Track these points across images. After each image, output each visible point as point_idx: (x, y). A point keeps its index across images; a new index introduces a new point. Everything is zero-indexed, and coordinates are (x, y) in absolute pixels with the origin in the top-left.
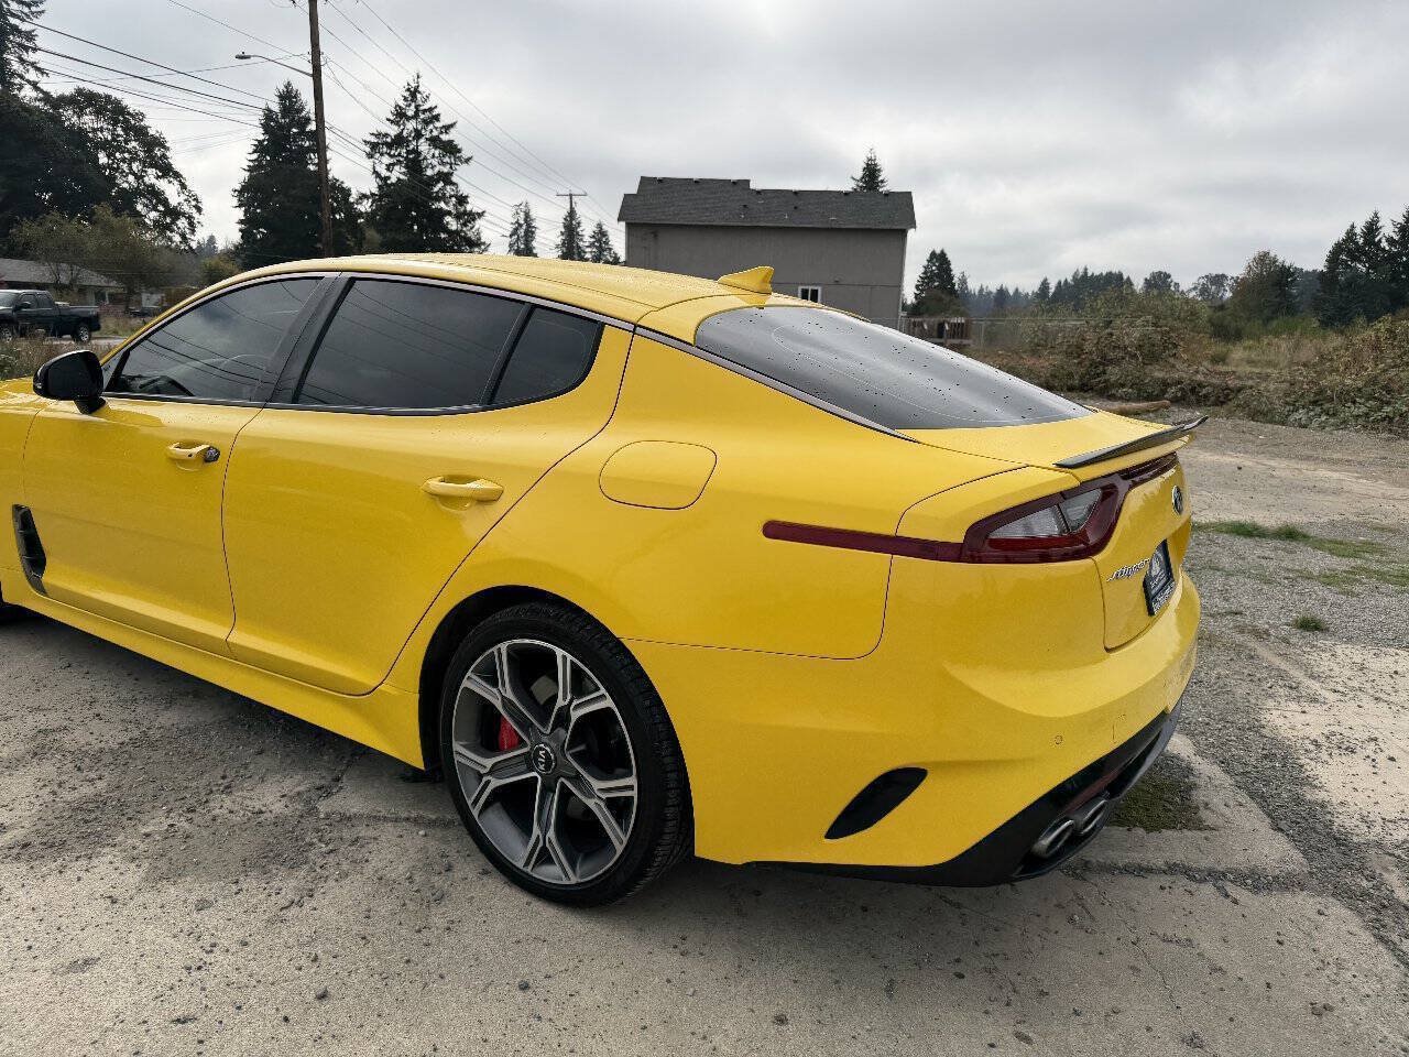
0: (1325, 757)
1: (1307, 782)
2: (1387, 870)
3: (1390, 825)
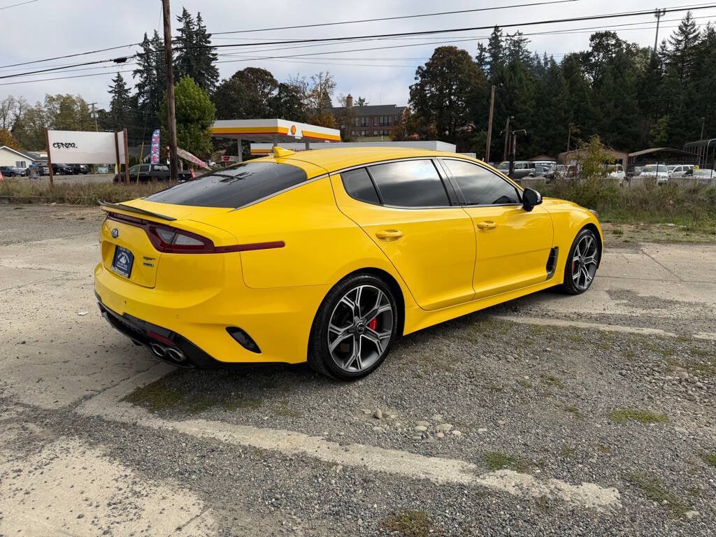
0: (121, 485)
1: (112, 455)
2: (42, 432)
3: (52, 456)
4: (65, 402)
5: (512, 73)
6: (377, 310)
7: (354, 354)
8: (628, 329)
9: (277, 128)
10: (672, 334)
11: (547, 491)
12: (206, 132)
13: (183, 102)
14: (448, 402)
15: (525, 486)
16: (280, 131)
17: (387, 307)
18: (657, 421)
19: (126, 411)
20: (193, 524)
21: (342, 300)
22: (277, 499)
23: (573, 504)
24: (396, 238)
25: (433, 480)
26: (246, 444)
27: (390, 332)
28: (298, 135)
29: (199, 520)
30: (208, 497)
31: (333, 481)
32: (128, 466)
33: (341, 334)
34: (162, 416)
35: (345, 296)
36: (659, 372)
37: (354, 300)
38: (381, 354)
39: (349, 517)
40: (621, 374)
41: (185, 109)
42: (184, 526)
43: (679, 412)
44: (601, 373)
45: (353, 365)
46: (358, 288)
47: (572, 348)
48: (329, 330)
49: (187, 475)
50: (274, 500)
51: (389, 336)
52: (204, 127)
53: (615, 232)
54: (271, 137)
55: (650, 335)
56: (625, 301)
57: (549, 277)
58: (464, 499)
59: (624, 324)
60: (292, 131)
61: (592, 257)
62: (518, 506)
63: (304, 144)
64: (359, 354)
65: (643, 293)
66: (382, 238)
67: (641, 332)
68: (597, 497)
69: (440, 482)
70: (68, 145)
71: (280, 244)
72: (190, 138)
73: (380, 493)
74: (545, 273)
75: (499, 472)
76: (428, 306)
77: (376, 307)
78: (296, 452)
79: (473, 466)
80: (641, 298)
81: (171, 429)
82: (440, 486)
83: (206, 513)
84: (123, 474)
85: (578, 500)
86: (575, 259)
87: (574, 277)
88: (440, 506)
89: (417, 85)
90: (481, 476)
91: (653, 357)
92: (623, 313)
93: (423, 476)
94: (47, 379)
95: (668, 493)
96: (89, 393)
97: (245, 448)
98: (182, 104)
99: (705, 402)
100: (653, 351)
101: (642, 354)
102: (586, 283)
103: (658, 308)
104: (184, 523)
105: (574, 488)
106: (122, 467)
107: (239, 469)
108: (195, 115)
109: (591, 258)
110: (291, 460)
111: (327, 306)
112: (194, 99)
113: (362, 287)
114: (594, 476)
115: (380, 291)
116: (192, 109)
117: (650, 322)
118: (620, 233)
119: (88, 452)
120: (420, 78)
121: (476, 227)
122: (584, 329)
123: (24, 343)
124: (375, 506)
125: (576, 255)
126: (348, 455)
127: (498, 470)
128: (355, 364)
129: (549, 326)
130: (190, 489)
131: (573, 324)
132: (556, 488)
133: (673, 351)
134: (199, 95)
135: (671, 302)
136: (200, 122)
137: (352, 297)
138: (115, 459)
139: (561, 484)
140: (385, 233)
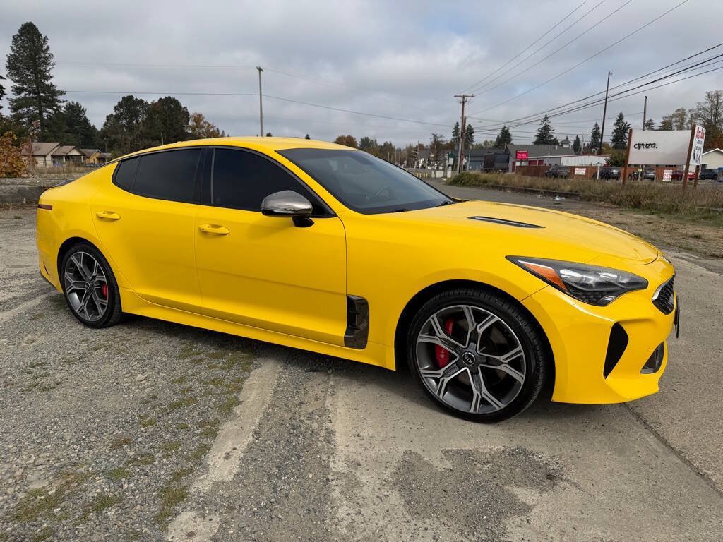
7: (82, 304)
17: (104, 278)
21: (71, 257)
24: (113, 220)
33: (74, 284)
48: (65, 276)
61: (501, 358)
66: (101, 218)
70: (648, 146)
71: (51, 208)
86: (427, 339)
109: (500, 363)
113: (82, 253)
115: (96, 262)
125: (431, 332)
128: (83, 312)
140: (101, 214)
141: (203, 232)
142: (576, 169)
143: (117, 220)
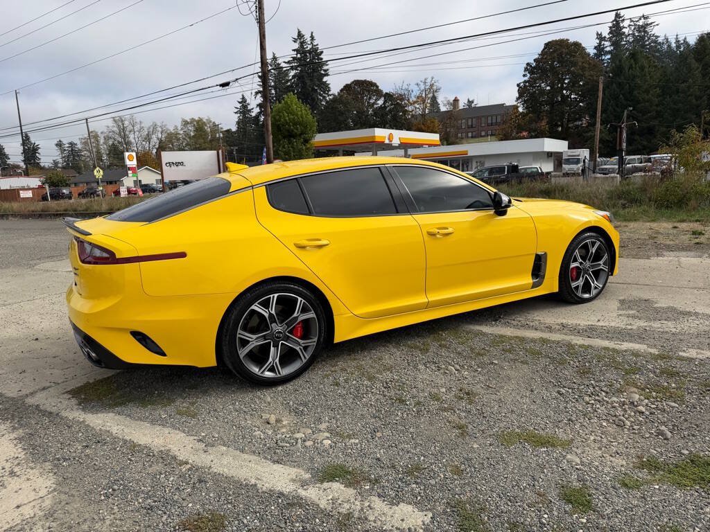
0: (7, 465)
1: (20, 439)
4: (24, 392)
5: (632, 61)
6: (297, 318)
7: (271, 359)
8: (606, 343)
9: (374, 136)
10: (653, 351)
11: (359, 508)
12: (308, 146)
13: (287, 118)
14: (345, 411)
15: (339, 501)
16: (377, 140)
17: (312, 315)
18: (553, 445)
19: (61, 402)
20: (32, 504)
21: (253, 307)
22: (114, 490)
23: (374, 524)
24: (321, 247)
25: (259, 486)
26: (128, 438)
27: (316, 339)
28: (396, 142)
29: (40, 501)
30: (63, 481)
31: (172, 478)
32: (25, 449)
33: (254, 341)
34: (83, 409)
35: (256, 304)
36: (607, 393)
37: (268, 308)
38: (304, 361)
39: (160, 512)
40: (559, 392)
41: (289, 125)
42: (25, 504)
43: (592, 438)
44: (532, 391)
45: (270, 370)
46: (272, 296)
47: (522, 362)
48: (238, 336)
49: (61, 462)
50: (110, 490)
51: (315, 344)
52: (306, 141)
53: (694, 233)
54: (371, 146)
55: (626, 351)
56: (631, 312)
57: (535, 286)
58: (273, 508)
59: (608, 337)
60: (389, 139)
61: (601, 262)
62: (317, 520)
63: (403, 150)
64: (277, 360)
65: (663, 303)
66: (302, 247)
67: (617, 347)
68: (403, 520)
69: (264, 489)
70: (178, 164)
71: (183, 255)
72: (294, 152)
73: (203, 494)
74: (529, 280)
75: (326, 485)
76: (365, 313)
77: (295, 315)
78: (163, 449)
79: (308, 476)
80: (656, 309)
81: (81, 420)
82: (263, 492)
83: (49, 496)
84: (16, 456)
85: (381, 521)
86: (573, 265)
87: (574, 285)
88: (246, 511)
89: (525, 82)
90: (305, 487)
91: (611, 375)
92: (617, 325)
93: (253, 481)
94: (29, 371)
95: (483, 524)
96: (48, 384)
97: (125, 441)
98: (286, 120)
99: (634, 429)
100: (616, 368)
101: (601, 371)
102: (594, 292)
103: (666, 320)
104: (26, 502)
105: (386, 508)
106: (20, 450)
107: (107, 459)
108: (297, 129)
109: (600, 264)
110: (154, 456)
111: (235, 312)
112: (297, 116)
113: (276, 295)
114: (419, 498)
115: (300, 299)
116: (295, 124)
117: (640, 336)
118: (701, 234)
119: (7, 436)
120: (529, 75)
121: (425, 233)
122: (553, 342)
123: (37, 339)
124: (190, 505)
125: (575, 260)
126: (204, 456)
127: (328, 482)
128: (272, 369)
129: (516, 337)
130: (55, 473)
131: (546, 335)
132: (369, 506)
133: (637, 370)
134: (301, 111)
135: (689, 314)
136: (302, 136)
137: (266, 304)
138: (21, 443)
139: (378, 504)
140: (305, 243)
141: (432, 235)
142: (21, 192)
143: (327, 245)
